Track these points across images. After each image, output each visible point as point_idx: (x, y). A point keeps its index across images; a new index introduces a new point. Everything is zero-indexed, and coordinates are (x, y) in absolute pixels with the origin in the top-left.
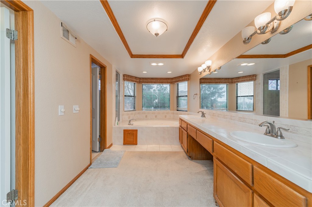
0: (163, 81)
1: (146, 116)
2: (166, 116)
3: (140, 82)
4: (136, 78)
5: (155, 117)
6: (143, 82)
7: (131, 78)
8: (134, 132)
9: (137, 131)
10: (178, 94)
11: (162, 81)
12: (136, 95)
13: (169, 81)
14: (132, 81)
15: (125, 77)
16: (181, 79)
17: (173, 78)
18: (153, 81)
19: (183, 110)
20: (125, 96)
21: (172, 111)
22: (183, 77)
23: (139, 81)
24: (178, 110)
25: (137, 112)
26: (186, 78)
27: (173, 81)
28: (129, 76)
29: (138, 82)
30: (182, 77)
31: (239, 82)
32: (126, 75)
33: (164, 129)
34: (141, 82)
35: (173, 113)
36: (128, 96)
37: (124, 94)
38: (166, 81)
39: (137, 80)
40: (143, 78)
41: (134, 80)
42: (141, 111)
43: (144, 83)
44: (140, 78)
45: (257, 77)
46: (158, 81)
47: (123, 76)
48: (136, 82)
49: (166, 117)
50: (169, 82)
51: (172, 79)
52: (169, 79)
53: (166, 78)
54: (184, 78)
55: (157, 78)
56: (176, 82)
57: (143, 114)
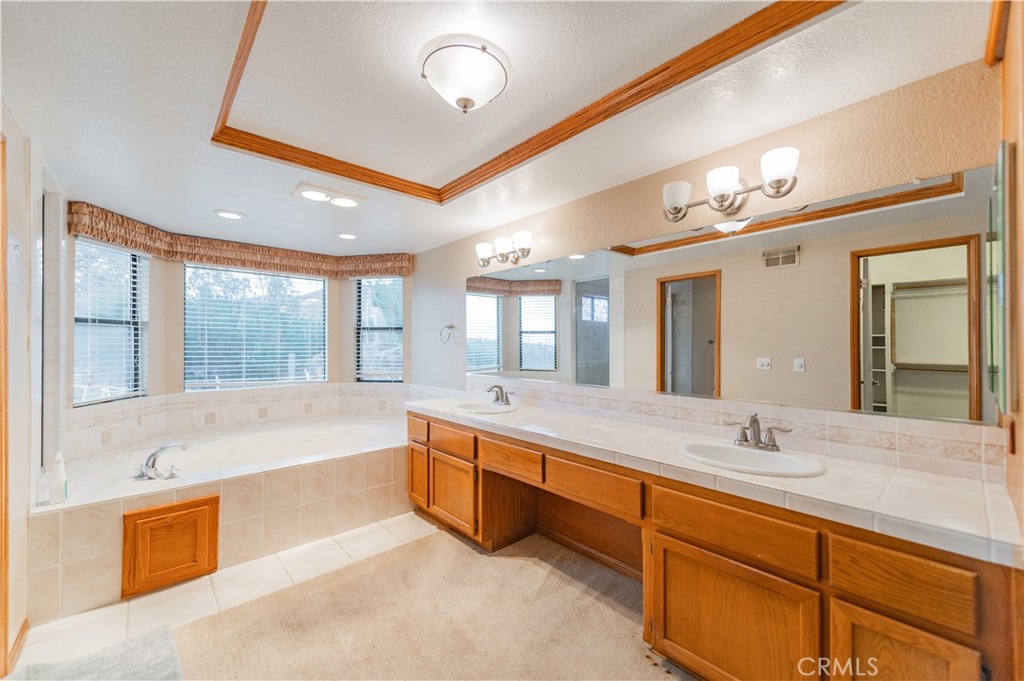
0: (299, 263)
1: (209, 418)
2: (311, 405)
3: (170, 254)
6: (192, 257)
7: (121, 225)
10: (359, 318)
11: (292, 263)
12: (145, 319)
13: (324, 267)
14: (124, 242)
16: (377, 266)
17: (341, 258)
18: (248, 257)
20: (77, 320)
21: (337, 386)
22: (387, 260)
23: (165, 247)
24: (359, 380)
25: (154, 400)
26: (398, 264)
27: (343, 267)
29: (159, 251)
30: (382, 258)
31: (525, 293)
32: (93, 206)
33: (351, 466)
34: (182, 254)
36: (100, 321)
37: (71, 310)
38: (310, 264)
39: (158, 244)
41: (138, 239)
42: (178, 397)
43: (199, 261)
44: (174, 237)
45: (563, 285)
46: (277, 261)
47: (66, 209)
48: (146, 248)
49: (308, 408)
50: (325, 272)
51: (338, 259)
53: (311, 254)
54: (389, 264)
56: (352, 273)
57: (190, 408)
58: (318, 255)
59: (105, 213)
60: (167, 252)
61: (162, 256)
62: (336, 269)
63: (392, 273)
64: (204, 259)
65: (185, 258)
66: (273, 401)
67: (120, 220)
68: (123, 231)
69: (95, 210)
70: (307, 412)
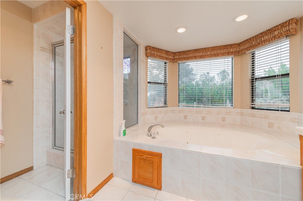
0: (219, 52)
1: (185, 117)
2: (225, 118)
4: (167, 52)
5: (203, 119)
6: (179, 59)
7: (158, 52)
8: (156, 159)
9: (160, 156)
10: (253, 73)
11: (215, 52)
12: (167, 82)
13: (231, 50)
14: (161, 57)
15: (149, 51)
17: (241, 43)
18: (198, 54)
19: (272, 109)
20: (149, 82)
21: (239, 110)
23: (172, 58)
24: (253, 108)
28: (154, 49)
29: (170, 59)
32: (150, 47)
34: (177, 59)
35: (242, 114)
36: (155, 83)
37: (147, 79)
38: (224, 51)
39: (170, 57)
40: (180, 53)
41: (164, 55)
42: (177, 108)
43: (182, 60)
44: (174, 53)
46: (209, 53)
47: (144, 49)
48: (167, 59)
50: (232, 52)
51: (239, 45)
52: (231, 46)
55: (205, 49)
56: (248, 49)
57: (180, 113)
58: (227, 45)
59: (154, 48)
60: (173, 59)
61: (171, 61)
62: (238, 50)
63: (279, 37)
64: (183, 59)
65: (178, 60)
66: (208, 114)
67: (158, 50)
68: (159, 53)
69: (151, 48)
70: (223, 121)
